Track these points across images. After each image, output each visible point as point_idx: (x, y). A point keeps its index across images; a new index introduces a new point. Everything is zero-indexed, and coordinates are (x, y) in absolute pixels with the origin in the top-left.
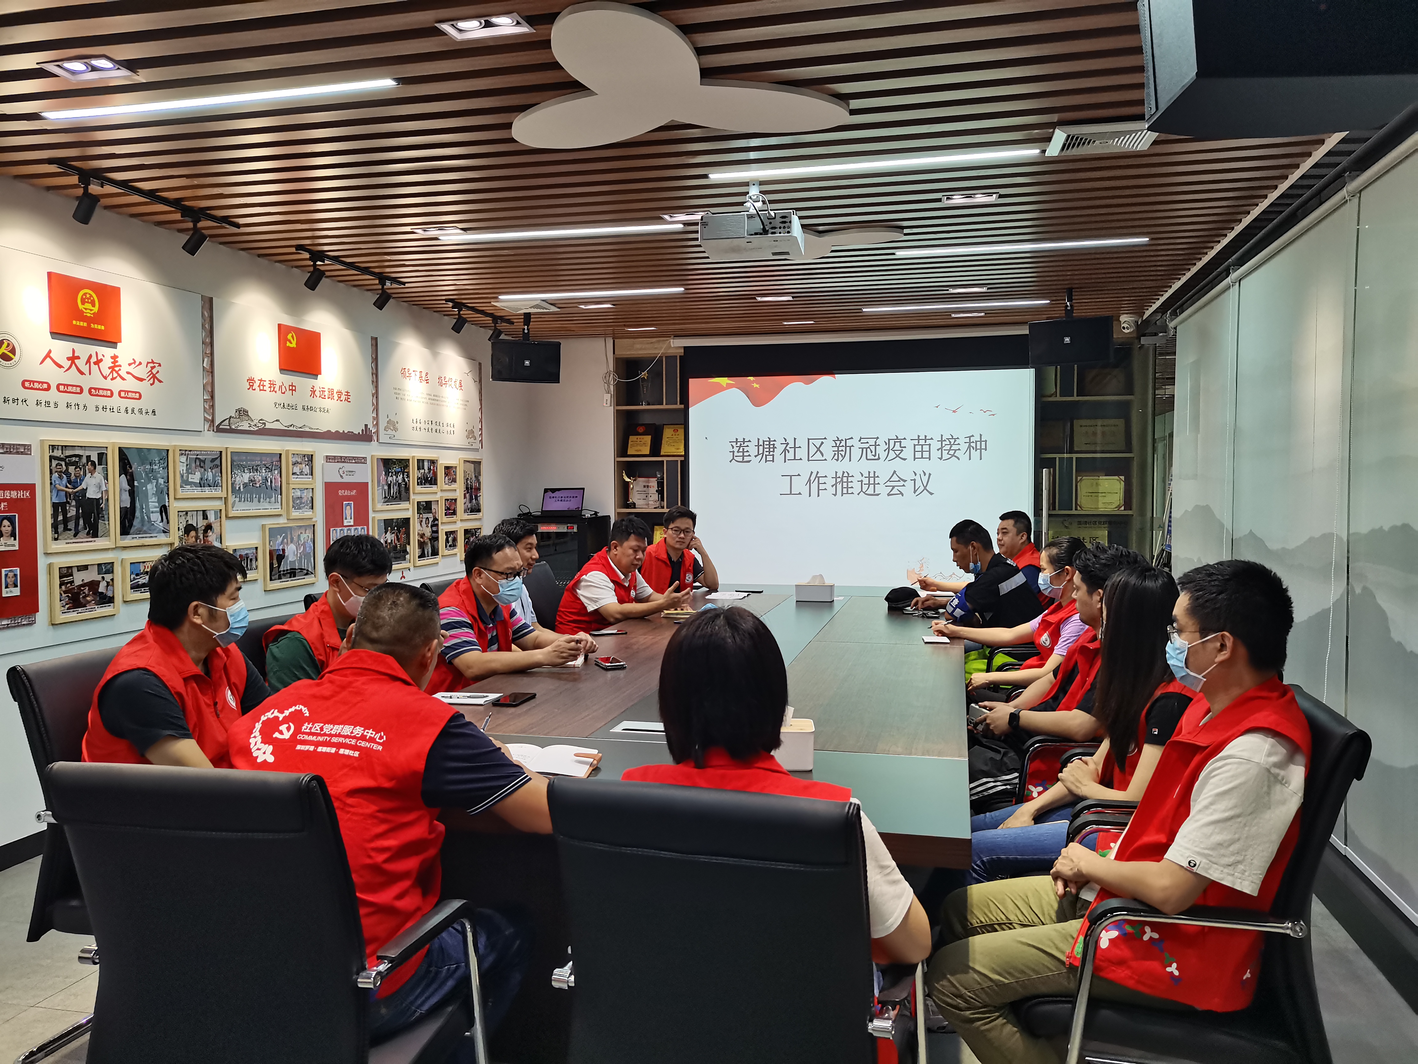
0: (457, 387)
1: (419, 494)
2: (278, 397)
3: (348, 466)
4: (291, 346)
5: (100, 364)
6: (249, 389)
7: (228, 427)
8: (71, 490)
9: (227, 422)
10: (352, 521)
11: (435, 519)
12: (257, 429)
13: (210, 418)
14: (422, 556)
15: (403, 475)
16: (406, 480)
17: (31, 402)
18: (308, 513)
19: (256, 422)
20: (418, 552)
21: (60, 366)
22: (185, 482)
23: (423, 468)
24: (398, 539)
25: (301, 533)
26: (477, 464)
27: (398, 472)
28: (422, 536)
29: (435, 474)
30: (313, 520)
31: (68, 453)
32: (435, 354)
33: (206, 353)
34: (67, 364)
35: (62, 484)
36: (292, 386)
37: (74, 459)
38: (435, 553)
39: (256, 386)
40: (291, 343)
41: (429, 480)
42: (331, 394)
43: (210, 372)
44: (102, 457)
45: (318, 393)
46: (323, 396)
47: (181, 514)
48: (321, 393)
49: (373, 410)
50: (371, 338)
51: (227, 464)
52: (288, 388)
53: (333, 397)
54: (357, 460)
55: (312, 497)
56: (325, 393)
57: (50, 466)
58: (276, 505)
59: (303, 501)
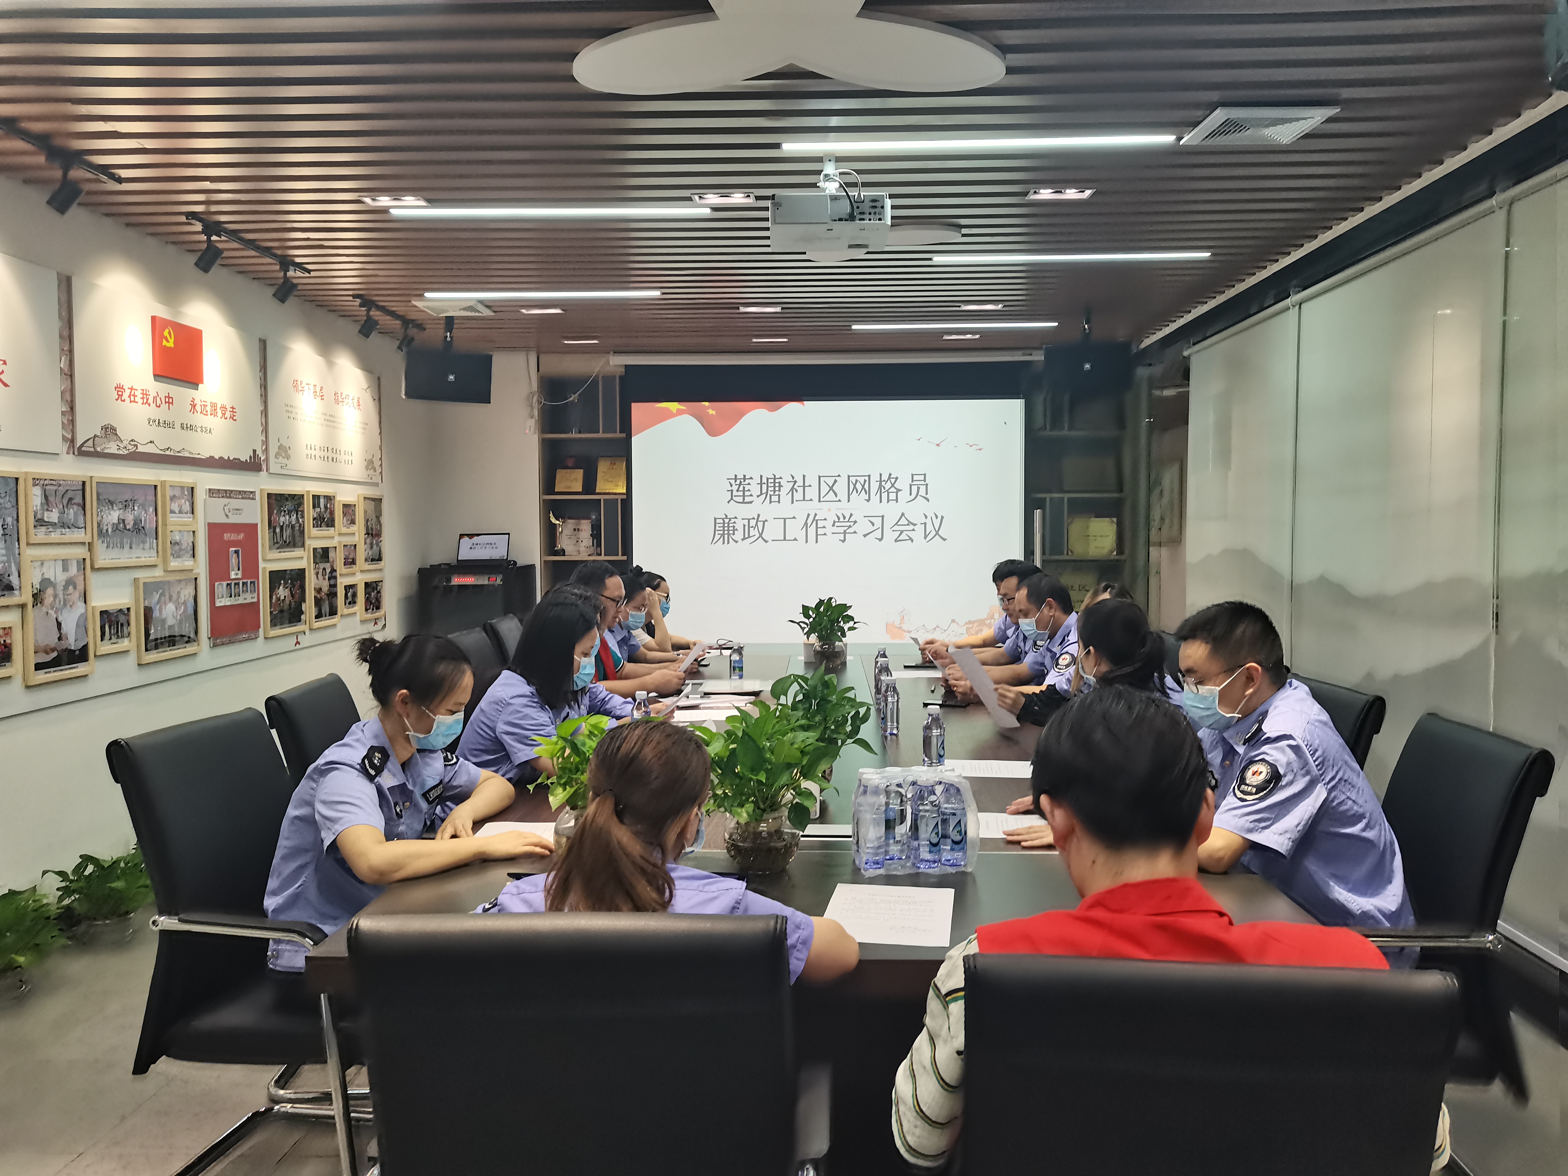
0: (355, 406)
1: (317, 537)
2: (151, 411)
3: (234, 503)
4: (168, 345)
6: (117, 400)
7: (92, 450)
9: (90, 443)
10: (240, 572)
11: (333, 570)
12: (127, 452)
13: (70, 437)
14: (319, 616)
15: (297, 515)
16: (301, 520)
18: (188, 563)
19: (126, 443)
20: (314, 611)
22: (40, 522)
23: (319, 506)
24: (292, 596)
25: (181, 589)
26: (378, 501)
27: (292, 511)
28: (319, 590)
29: (332, 513)
30: (195, 571)
32: (330, 364)
33: (63, 350)
36: (169, 398)
38: (333, 612)
39: (125, 396)
40: (168, 341)
41: (325, 520)
42: (214, 409)
43: (69, 375)
45: (198, 408)
46: (205, 412)
47: (35, 564)
48: (203, 408)
49: (262, 432)
50: (259, 340)
51: (92, 497)
52: (163, 401)
53: (216, 414)
54: (246, 495)
55: (193, 543)
56: (207, 408)
58: (151, 553)
59: (183, 548)
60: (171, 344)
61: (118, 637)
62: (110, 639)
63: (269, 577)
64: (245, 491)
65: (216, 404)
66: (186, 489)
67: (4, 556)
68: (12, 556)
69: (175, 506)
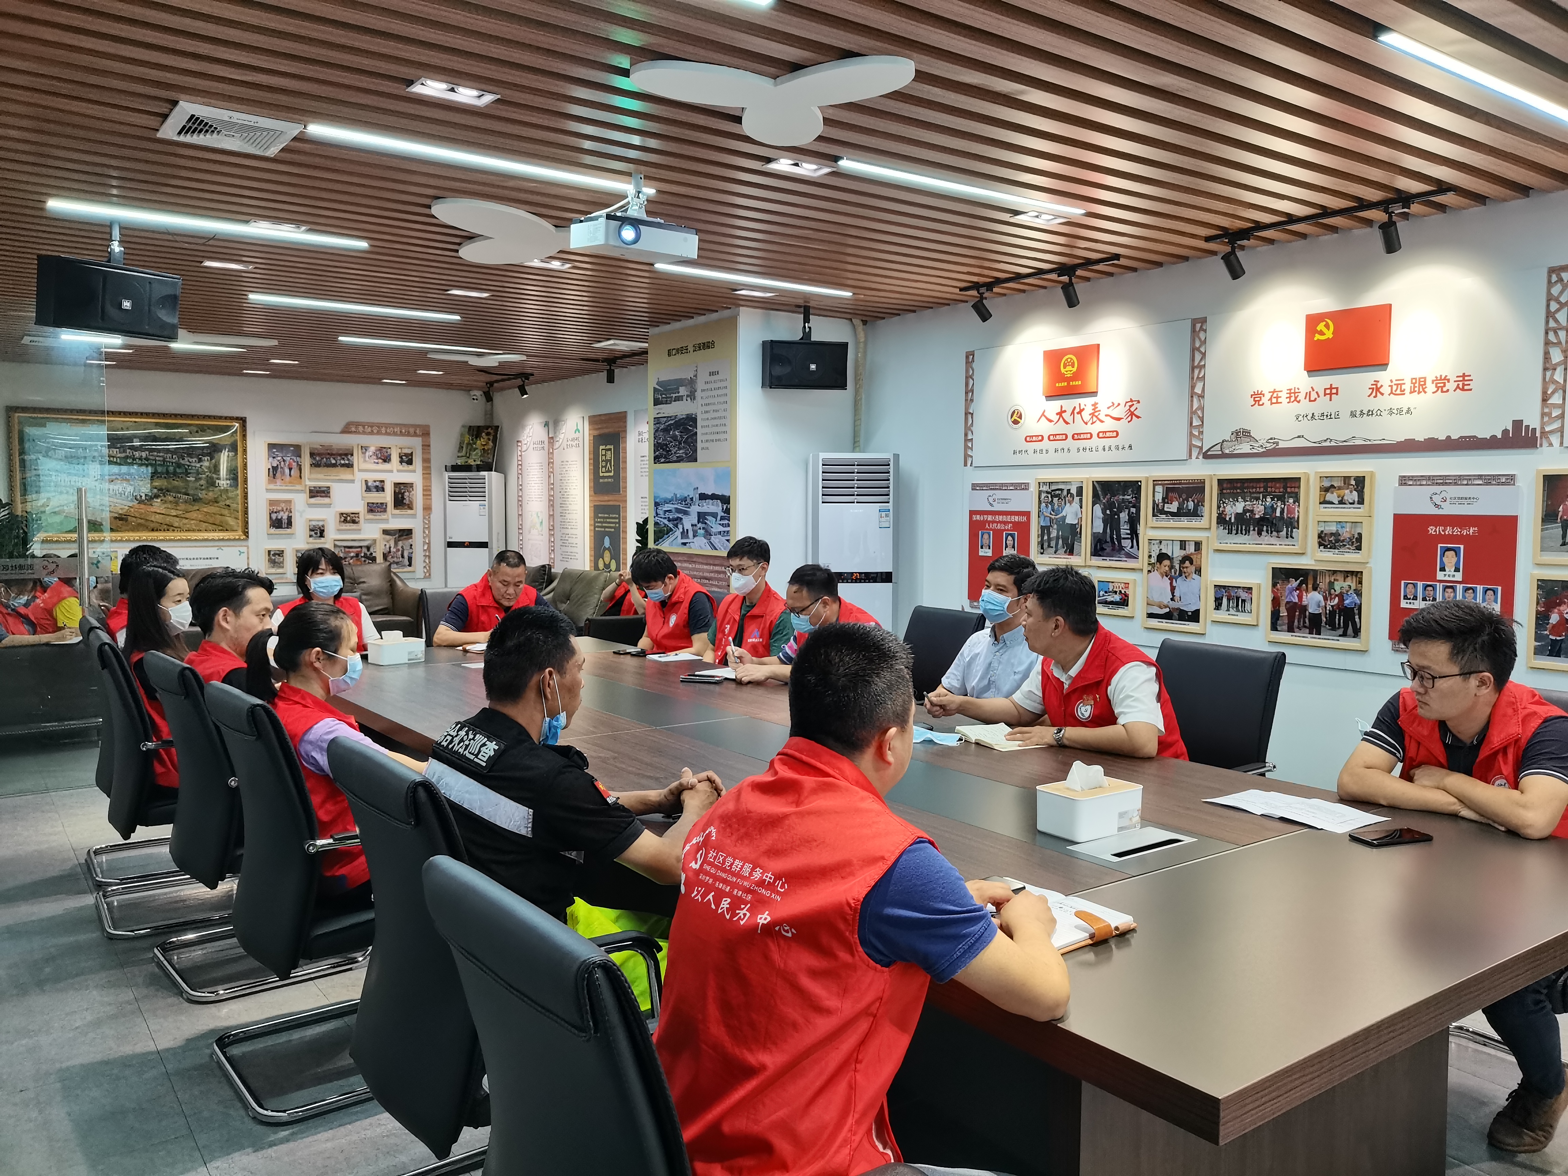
3: (1456, 491)
4: (1322, 338)
5: (1082, 413)
6: (1253, 405)
7: (1220, 453)
8: (1053, 517)
10: (1459, 574)
12: (1264, 450)
13: (1200, 445)
17: (1031, 452)
19: (1262, 442)
21: (1051, 421)
22: (1158, 511)
25: (1336, 580)
31: (1054, 487)
33: (1198, 378)
34: (1055, 418)
35: (1047, 512)
37: (1057, 492)
39: (1265, 400)
40: (1325, 334)
42: (1420, 385)
43: (1201, 396)
44: (1080, 491)
45: (1386, 390)
46: (1398, 392)
47: (1153, 542)
48: (1395, 388)
49: (1553, 393)
50: (1552, 271)
51: (1211, 493)
52: (1322, 393)
53: (1423, 389)
54: (1489, 480)
55: (1360, 535)
56: (1403, 387)
57: (1039, 498)
58: (1289, 541)
59: (1342, 538)
60: (1329, 334)
61: (1238, 611)
62: (1228, 610)
63: (1539, 587)
64: (1488, 475)
65: (1425, 378)
66: (1352, 478)
67: (1128, 534)
68: (1134, 534)
69: (1332, 497)
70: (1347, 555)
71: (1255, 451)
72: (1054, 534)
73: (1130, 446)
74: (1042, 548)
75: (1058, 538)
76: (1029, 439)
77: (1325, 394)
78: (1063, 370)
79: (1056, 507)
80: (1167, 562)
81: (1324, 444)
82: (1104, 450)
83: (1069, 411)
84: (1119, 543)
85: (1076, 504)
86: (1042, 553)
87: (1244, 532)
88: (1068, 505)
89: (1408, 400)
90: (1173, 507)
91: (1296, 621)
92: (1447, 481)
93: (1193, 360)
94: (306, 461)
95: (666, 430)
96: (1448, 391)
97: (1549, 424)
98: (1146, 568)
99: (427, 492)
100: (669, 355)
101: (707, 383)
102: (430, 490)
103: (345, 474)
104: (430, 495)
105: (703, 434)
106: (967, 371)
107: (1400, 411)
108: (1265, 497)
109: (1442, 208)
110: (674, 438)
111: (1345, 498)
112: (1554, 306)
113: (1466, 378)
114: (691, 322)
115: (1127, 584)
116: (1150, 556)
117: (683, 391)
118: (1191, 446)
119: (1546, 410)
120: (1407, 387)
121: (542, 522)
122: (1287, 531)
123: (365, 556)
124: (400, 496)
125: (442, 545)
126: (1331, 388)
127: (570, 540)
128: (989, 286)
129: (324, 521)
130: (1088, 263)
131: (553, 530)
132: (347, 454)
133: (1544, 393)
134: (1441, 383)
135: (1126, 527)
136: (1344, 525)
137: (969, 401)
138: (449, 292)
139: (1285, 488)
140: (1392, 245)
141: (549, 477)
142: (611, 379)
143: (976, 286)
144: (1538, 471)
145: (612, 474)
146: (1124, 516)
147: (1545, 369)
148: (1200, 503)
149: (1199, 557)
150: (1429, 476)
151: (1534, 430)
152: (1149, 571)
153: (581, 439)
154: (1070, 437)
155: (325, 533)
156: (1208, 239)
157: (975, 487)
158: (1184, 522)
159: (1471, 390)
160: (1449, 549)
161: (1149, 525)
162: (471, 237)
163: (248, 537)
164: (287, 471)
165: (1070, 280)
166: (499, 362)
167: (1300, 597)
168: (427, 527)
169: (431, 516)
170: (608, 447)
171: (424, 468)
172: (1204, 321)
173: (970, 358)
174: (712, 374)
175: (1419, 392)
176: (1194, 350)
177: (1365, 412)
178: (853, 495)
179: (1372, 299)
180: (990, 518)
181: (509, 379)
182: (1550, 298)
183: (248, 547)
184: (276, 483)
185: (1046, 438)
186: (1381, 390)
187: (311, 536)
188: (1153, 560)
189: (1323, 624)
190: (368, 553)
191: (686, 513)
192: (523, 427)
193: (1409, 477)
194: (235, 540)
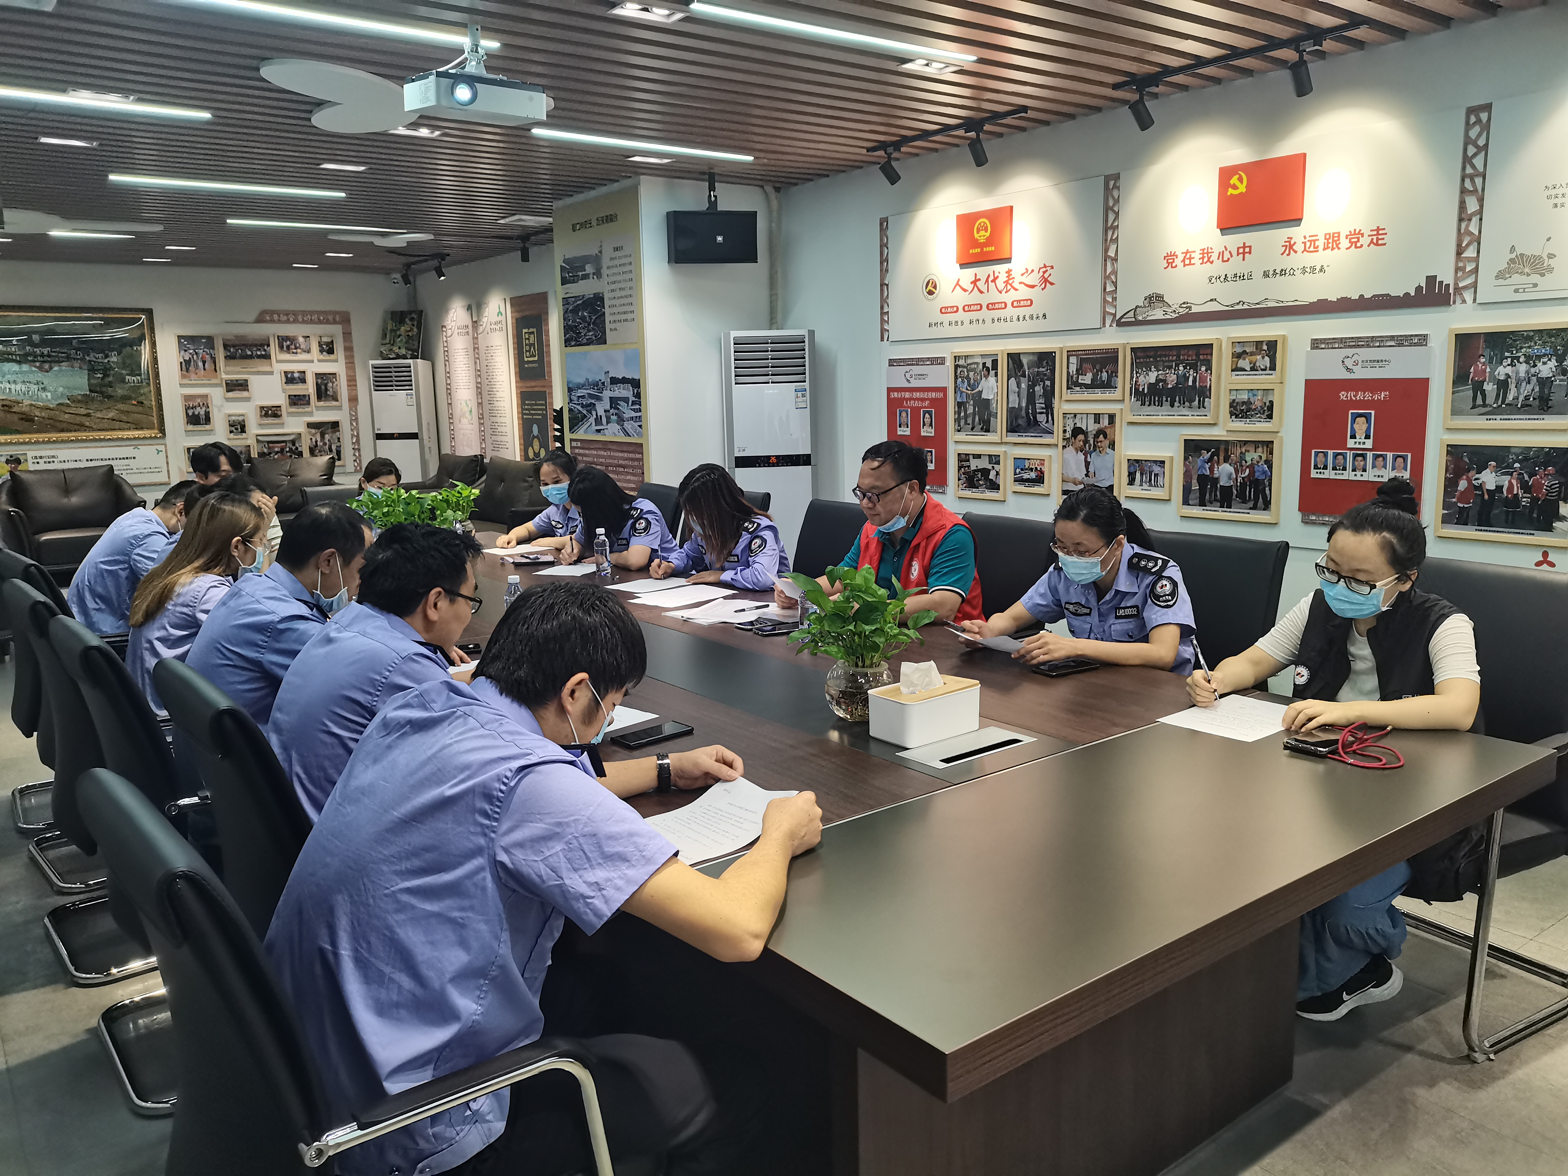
3: (1370, 353)
4: (1236, 192)
5: (997, 281)
6: (1166, 268)
7: (1133, 319)
8: (969, 392)
9: (1131, 314)
10: (1372, 442)
12: (1177, 315)
13: (1113, 312)
17: (946, 324)
19: (1175, 307)
21: (965, 290)
22: (1072, 384)
25: (1247, 451)
33: (1112, 240)
34: (969, 287)
35: (964, 387)
37: (973, 366)
39: (1178, 261)
40: (1238, 188)
42: (1333, 241)
43: (1115, 260)
44: (995, 363)
45: (1299, 247)
46: (1312, 249)
47: (1068, 416)
48: (1308, 244)
49: (1468, 245)
50: (1470, 111)
51: (1125, 362)
52: (1235, 253)
53: (1337, 245)
54: (1401, 341)
55: (1271, 402)
56: (1317, 243)
57: (956, 372)
58: (1202, 411)
59: (1254, 407)
60: (1242, 188)
61: (1151, 485)
62: (1141, 485)
63: (1448, 453)
64: (1401, 336)
65: (1339, 233)
66: (1264, 343)
67: (1043, 408)
68: (1049, 409)
69: (1244, 363)
70: (1258, 425)
71: (1168, 317)
72: (970, 410)
73: (1044, 315)
74: (959, 425)
75: (974, 414)
76: (944, 310)
77: (1238, 254)
78: (976, 236)
79: (972, 381)
80: (1081, 437)
81: (1237, 307)
82: (1018, 319)
83: (984, 280)
84: (1035, 418)
85: (992, 379)
86: (959, 431)
87: (1157, 403)
88: (984, 379)
89: (1321, 257)
90: (1087, 379)
91: (1208, 495)
92: (1360, 343)
93: (1107, 221)
94: (220, 354)
95: (575, 311)
96: (1362, 246)
97: (1464, 279)
98: (1060, 444)
99: (352, 381)
100: (574, 230)
101: (612, 259)
102: (355, 381)
103: (263, 366)
104: (356, 386)
105: (611, 314)
106: (881, 240)
107: (1313, 269)
108: (1177, 365)
109: (1359, 44)
110: (583, 318)
111: (1258, 364)
112: (1471, 150)
113: (1381, 232)
114: (592, 193)
115: (1042, 461)
116: (1065, 431)
117: (589, 269)
118: (1105, 314)
119: (1461, 264)
120: (1320, 243)
121: (471, 411)
122: (1199, 400)
123: (291, 450)
124: (323, 387)
125: (371, 437)
126: (1244, 247)
127: (500, 429)
128: (897, 145)
129: (243, 415)
130: (995, 116)
131: (483, 418)
132: (264, 344)
133: (1459, 245)
134: (1355, 238)
135: (1041, 401)
136: (1255, 392)
137: (884, 272)
138: (322, 166)
139: (1198, 355)
140: (1303, 87)
141: (476, 363)
142: (525, 258)
143: (883, 146)
144: (1451, 330)
145: (536, 359)
146: (1039, 389)
147: (1461, 220)
148: (1114, 373)
149: (1112, 430)
150: (1342, 338)
151: (1448, 286)
152: (1064, 447)
153: (504, 323)
154: (984, 307)
155: (247, 429)
156: (1116, 87)
157: (892, 363)
158: (1099, 394)
159: (1385, 244)
160: (1361, 415)
161: (1063, 398)
162: (320, 104)
163: (164, 434)
164: (200, 364)
165: (978, 135)
166: (408, 242)
167: (1211, 469)
168: (355, 419)
169: (358, 407)
170: (531, 330)
171: (346, 358)
172: (1117, 177)
173: (884, 224)
174: (616, 249)
175: (1333, 249)
176: (1107, 209)
177: (1278, 271)
178: (768, 375)
179: (1286, 148)
180: (907, 395)
181: (425, 261)
182: (1468, 141)
183: (166, 445)
184: (190, 377)
185: (961, 309)
186: (1294, 247)
187: (231, 432)
188: (1068, 435)
189: (1234, 497)
190: (294, 448)
191: (599, 399)
192: (447, 311)
193: (1321, 340)
194: (151, 438)
